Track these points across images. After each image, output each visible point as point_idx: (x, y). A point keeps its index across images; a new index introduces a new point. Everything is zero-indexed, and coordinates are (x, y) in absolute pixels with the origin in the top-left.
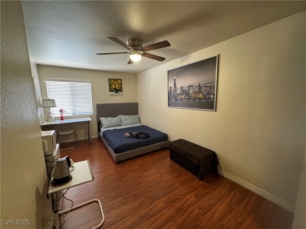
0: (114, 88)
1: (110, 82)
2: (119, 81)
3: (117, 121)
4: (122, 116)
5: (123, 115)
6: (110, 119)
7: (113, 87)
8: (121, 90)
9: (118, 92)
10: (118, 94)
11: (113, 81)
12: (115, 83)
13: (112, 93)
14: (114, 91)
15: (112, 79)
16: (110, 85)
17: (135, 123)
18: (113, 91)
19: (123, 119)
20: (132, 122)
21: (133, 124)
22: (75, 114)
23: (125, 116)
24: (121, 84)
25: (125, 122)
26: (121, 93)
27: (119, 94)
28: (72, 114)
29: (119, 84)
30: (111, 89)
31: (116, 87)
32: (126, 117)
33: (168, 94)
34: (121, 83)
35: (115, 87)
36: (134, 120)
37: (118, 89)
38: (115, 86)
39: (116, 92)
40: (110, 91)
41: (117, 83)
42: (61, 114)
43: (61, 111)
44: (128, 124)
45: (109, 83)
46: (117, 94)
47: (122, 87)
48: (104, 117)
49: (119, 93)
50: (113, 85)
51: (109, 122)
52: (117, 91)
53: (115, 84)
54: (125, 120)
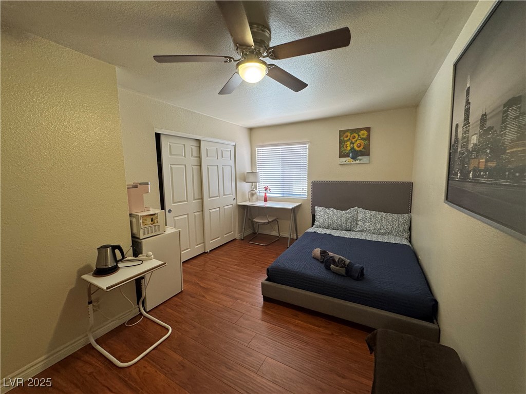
0: (349, 148)
1: (342, 138)
2: (362, 132)
3: (343, 219)
4: (361, 209)
5: (363, 208)
6: (332, 211)
7: (347, 147)
8: (366, 152)
9: (360, 158)
10: (358, 162)
11: (349, 134)
12: (354, 137)
13: (343, 159)
14: (349, 156)
15: (347, 131)
16: (342, 142)
17: (390, 233)
18: (347, 156)
19: (360, 216)
20: (380, 229)
21: (384, 234)
22: (285, 195)
23: (367, 211)
24: (368, 138)
25: (361, 226)
26: (365, 159)
27: (361, 162)
28: (281, 195)
29: (362, 139)
30: (342, 152)
31: (355, 147)
32: (369, 213)
33: (450, 153)
34: (369, 136)
35: (353, 147)
36: (387, 225)
37: (360, 151)
38: (353, 144)
39: (354, 158)
40: (340, 157)
41: (357, 137)
42: (265, 193)
43: (266, 189)
44: (368, 231)
45: (340, 139)
46: (354, 162)
47: (369, 145)
48: (322, 207)
49: (360, 160)
50: (348, 143)
51: (326, 217)
52: (355, 155)
53: (354, 140)
54: (363, 220)
